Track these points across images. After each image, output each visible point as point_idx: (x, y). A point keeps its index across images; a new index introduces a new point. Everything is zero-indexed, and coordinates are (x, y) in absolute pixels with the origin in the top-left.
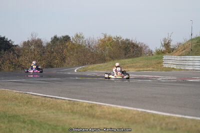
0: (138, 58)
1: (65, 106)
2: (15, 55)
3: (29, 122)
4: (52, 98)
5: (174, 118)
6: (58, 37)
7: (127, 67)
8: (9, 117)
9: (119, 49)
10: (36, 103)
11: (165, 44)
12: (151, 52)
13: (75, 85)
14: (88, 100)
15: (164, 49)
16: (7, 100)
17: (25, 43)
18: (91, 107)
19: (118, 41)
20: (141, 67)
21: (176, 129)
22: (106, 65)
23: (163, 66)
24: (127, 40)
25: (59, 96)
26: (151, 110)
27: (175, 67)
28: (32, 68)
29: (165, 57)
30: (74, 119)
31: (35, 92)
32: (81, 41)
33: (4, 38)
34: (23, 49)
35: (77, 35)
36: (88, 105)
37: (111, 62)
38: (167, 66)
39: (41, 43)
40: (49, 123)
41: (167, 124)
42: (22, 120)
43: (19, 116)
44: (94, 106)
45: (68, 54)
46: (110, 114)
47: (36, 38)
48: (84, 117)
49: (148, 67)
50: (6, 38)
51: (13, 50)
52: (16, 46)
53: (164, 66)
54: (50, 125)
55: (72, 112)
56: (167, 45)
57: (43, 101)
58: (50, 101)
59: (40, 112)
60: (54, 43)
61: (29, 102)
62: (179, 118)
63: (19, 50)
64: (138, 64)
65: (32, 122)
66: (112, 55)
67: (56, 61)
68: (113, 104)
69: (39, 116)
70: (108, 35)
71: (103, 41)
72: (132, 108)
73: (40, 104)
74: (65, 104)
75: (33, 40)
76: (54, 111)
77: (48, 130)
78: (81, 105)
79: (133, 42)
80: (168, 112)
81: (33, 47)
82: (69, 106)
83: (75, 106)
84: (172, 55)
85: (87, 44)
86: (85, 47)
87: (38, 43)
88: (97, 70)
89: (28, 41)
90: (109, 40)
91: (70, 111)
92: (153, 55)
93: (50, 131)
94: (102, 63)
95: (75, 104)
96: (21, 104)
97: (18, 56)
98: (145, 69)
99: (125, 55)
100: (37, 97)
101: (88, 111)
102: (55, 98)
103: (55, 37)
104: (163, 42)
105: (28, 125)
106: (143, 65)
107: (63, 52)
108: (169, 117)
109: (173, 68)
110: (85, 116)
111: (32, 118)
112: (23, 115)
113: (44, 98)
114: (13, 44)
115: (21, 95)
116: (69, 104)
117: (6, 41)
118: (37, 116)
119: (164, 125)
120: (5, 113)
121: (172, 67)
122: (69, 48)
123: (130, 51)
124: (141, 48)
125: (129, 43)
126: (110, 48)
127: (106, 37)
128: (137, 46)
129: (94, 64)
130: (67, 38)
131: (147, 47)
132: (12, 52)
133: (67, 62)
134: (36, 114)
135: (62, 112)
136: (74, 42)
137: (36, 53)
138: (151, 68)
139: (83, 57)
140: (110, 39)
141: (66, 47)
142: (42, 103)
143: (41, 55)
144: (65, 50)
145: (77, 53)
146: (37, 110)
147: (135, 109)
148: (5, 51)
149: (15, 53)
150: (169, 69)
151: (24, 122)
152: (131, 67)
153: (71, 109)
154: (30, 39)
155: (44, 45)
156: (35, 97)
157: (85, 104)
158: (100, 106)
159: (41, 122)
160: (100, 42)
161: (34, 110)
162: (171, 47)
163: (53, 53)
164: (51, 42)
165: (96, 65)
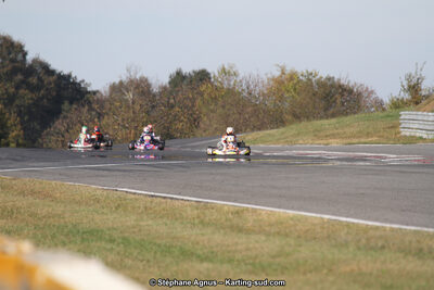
0: (349, 118)
1: (189, 212)
2: (94, 113)
3: (120, 240)
4: (165, 198)
5: (384, 229)
6: (184, 72)
7: (326, 136)
8: (84, 233)
9: (311, 98)
10: (133, 208)
11: (410, 86)
12: (379, 105)
13: (212, 174)
14: (235, 201)
15: (407, 96)
16: (79, 203)
17: (114, 88)
18: (237, 212)
19: (310, 80)
20: (354, 137)
21: (383, 247)
22: (283, 133)
23: (399, 133)
24: (329, 79)
25: (180, 194)
26: (347, 217)
27: (425, 136)
28: (142, 141)
29: (405, 114)
30: (203, 235)
31: (133, 188)
32: (232, 83)
33: (69, 76)
34: (111, 100)
35: (224, 69)
36: (232, 209)
37: (293, 126)
38: (408, 134)
39: (149, 86)
40: (159, 242)
41: (368, 240)
42: (107, 237)
43: (102, 231)
44: (242, 211)
45: (204, 110)
46: (271, 225)
47: (138, 77)
48: (222, 231)
49: (368, 135)
50: (73, 76)
51: (89, 103)
52: (95, 93)
53: (403, 134)
54: (159, 246)
55: (202, 222)
56: (414, 88)
57: (148, 205)
58: (161, 203)
59: (142, 223)
60: (176, 86)
61: (121, 205)
62: (392, 230)
63: (101, 102)
64: (348, 131)
65: (126, 241)
66: (298, 111)
67: (180, 126)
68: (279, 207)
69: (140, 230)
70: (288, 70)
71: (279, 82)
72: (314, 215)
73: (142, 208)
74: (189, 209)
75: (132, 81)
76: (168, 222)
77: (155, 253)
78: (219, 209)
79: (342, 82)
80: (376, 220)
81: (130, 96)
82: (196, 212)
83: (207, 211)
84: (418, 110)
85: (244, 87)
86: (240, 93)
87: (141, 87)
88: (264, 142)
89: (121, 83)
90: (291, 78)
91: (196, 221)
92: (384, 110)
93: (158, 255)
94: (277, 127)
95: (207, 208)
96: (105, 210)
97: (100, 116)
98: (363, 140)
99: (326, 109)
100: (137, 196)
101: (230, 220)
102: (172, 198)
103: (179, 73)
104: (405, 83)
105: (118, 245)
106: (360, 132)
107: (193, 106)
108: (377, 228)
109: (421, 138)
110: (224, 229)
111: (126, 235)
112: (109, 229)
113: (149, 199)
114: (89, 89)
115: (105, 193)
116: (197, 209)
117: (74, 83)
118: (136, 230)
119: (364, 241)
120: (75, 226)
121: (418, 135)
122: (206, 96)
123: (334, 102)
124: (359, 94)
125: (332, 86)
126: (293, 97)
127: (283, 73)
128: (351, 91)
129: (260, 129)
130: (203, 76)
131: (372, 92)
132: (87, 107)
133: (202, 125)
134: (134, 227)
135: (182, 223)
136: (216, 84)
137: (137, 107)
138: (375, 139)
139: (237, 116)
140: (292, 76)
141: (201, 94)
142: (146, 208)
143: (147, 113)
144: (199, 102)
145: (223, 107)
146: (136, 220)
147: (319, 216)
148: (71, 103)
149: (93, 110)
150: (412, 140)
151: (112, 241)
152: (333, 136)
153: (198, 217)
154: (124, 79)
155: (155, 90)
156: (133, 196)
157: (226, 208)
158: (254, 211)
159: (143, 240)
160: (271, 83)
161: (131, 220)
162: (423, 93)
163: (173, 107)
164: (170, 83)
165: (261, 133)
